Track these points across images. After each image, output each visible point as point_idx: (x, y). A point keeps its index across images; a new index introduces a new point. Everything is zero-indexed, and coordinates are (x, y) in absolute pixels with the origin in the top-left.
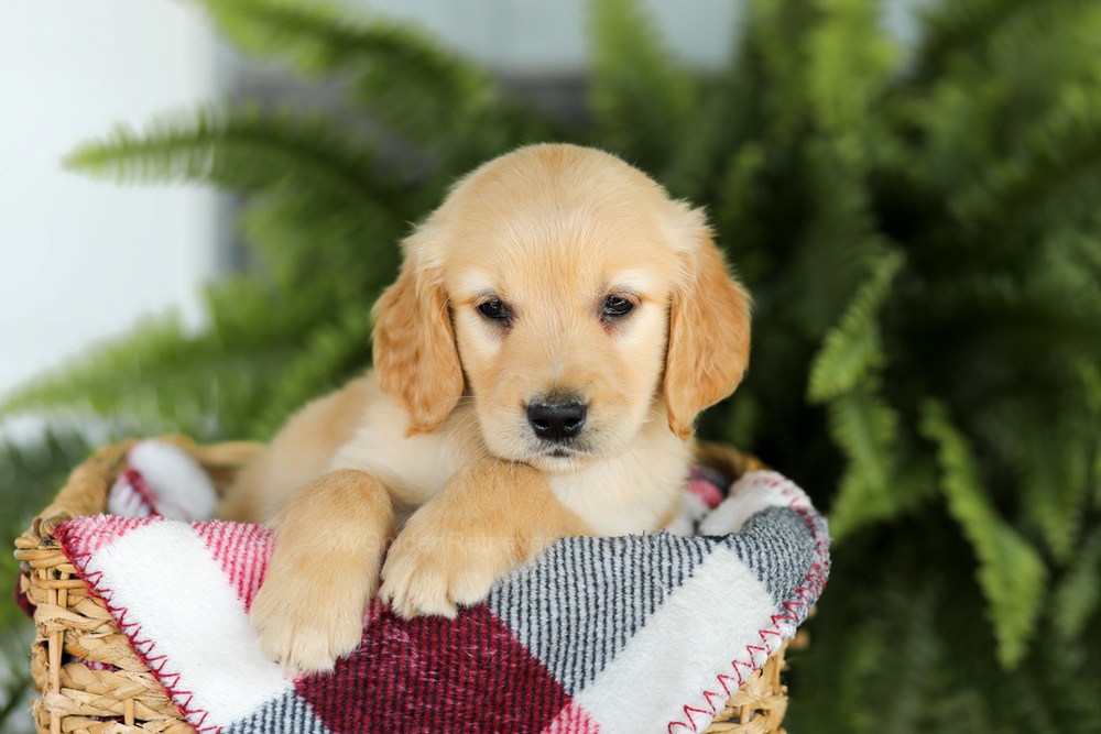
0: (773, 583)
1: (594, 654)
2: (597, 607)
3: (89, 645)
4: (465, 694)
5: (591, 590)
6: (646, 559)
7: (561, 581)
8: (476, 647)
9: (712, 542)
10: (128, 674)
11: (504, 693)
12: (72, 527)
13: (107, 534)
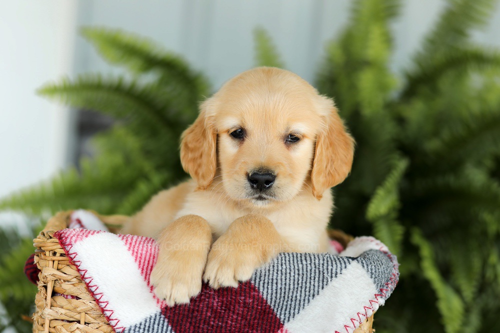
0: (376, 280)
1: (295, 305)
2: (298, 284)
3: (67, 287)
4: (237, 318)
5: (296, 276)
6: (321, 265)
7: (284, 271)
8: (243, 298)
9: (350, 260)
10: (84, 301)
11: (254, 320)
12: (63, 232)
13: (80, 236)
